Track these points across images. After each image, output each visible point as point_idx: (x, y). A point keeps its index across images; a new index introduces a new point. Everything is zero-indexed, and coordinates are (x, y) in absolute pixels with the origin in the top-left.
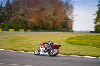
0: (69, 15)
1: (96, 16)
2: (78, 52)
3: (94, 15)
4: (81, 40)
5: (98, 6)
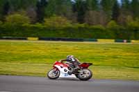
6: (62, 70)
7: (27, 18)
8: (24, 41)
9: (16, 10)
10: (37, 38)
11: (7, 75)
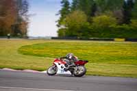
0: (22, 14)
1: (60, 16)
2: (35, 66)
3: (57, 15)
4: (39, 49)
5: (62, 3)
6: (59, 67)
7: (114, 19)
8: (111, 42)
9: (103, 12)
10: (123, 39)
11: (95, 75)
